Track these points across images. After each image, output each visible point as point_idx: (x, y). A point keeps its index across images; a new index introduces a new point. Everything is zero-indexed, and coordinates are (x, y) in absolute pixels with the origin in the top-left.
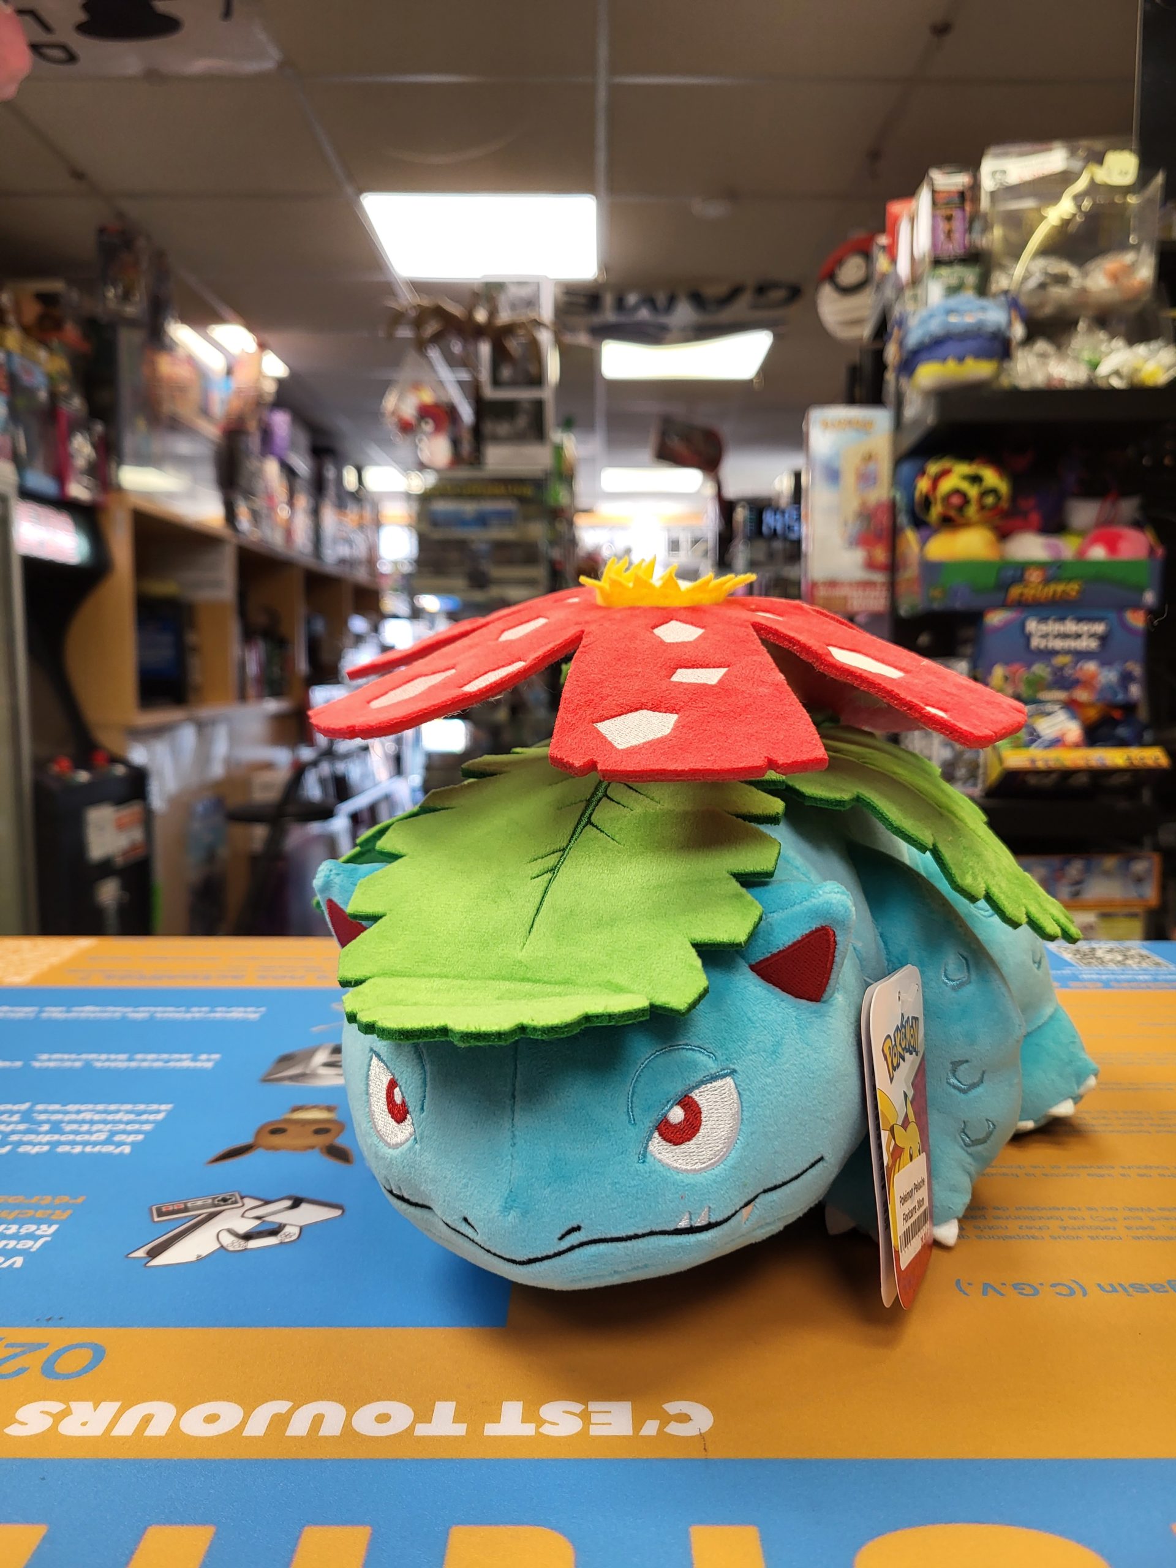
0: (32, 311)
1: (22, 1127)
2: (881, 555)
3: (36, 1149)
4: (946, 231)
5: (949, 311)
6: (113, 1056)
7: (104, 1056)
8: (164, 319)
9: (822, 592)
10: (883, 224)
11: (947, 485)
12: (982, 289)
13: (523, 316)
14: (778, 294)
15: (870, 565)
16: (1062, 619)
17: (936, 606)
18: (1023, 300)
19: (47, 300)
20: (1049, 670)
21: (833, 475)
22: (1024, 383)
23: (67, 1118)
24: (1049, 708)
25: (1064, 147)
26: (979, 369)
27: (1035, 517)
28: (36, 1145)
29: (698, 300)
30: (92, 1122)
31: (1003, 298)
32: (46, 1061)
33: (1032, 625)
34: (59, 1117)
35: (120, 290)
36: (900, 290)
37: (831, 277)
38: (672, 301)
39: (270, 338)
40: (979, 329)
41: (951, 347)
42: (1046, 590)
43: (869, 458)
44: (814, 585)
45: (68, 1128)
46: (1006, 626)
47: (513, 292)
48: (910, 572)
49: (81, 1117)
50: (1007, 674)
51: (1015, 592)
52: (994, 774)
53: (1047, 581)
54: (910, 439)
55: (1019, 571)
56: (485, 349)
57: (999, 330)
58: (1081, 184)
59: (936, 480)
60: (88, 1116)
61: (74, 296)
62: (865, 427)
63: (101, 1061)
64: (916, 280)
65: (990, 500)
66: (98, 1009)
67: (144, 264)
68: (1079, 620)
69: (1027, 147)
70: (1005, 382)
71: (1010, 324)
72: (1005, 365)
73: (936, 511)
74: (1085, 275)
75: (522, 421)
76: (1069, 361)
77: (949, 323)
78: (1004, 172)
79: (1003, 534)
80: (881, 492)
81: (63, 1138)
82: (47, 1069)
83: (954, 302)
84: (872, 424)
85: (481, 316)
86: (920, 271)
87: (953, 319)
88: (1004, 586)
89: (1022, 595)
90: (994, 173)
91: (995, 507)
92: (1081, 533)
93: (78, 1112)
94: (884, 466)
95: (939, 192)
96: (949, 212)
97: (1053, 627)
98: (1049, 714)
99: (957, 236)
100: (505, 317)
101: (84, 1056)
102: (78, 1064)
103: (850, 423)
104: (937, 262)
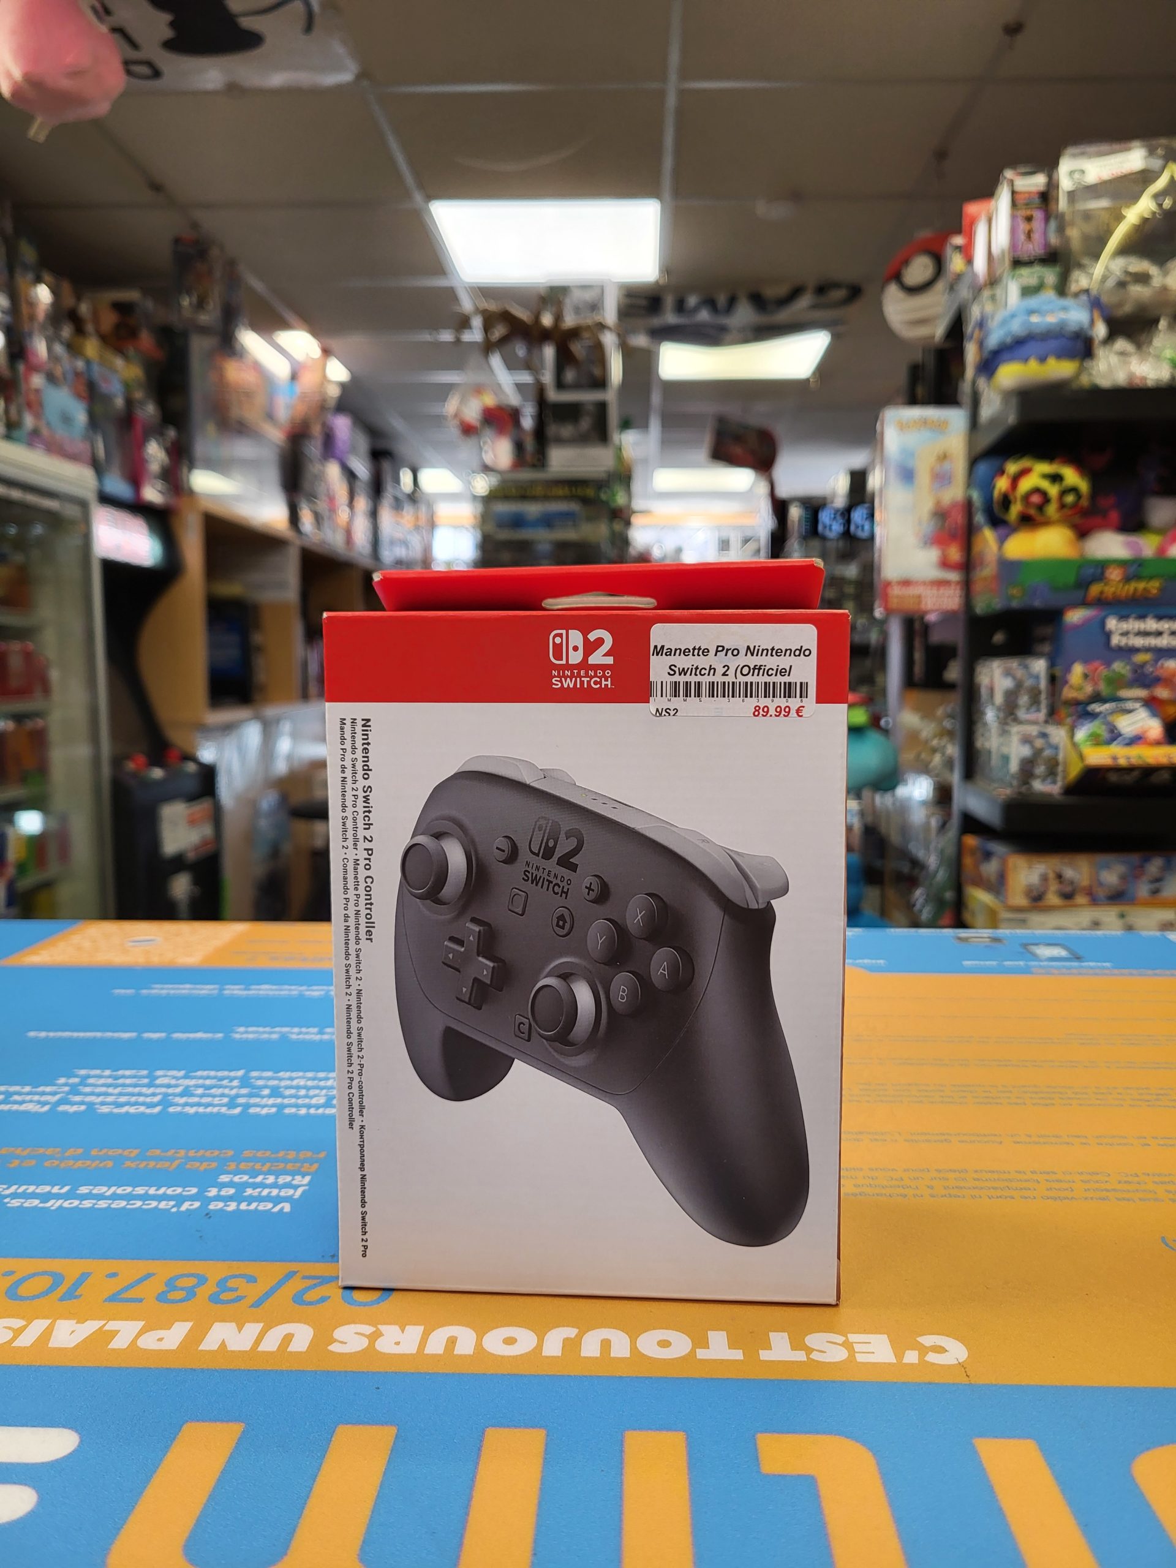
0: (109, 320)
1: (244, 1091)
2: (955, 554)
3: (265, 1111)
4: (1027, 232)
5: (1031, 312)
6: (304, 1030)
7: (296, 1030)
8: (237, 326)
9: (896, 591)
10: (959, 225)
11: (1026, 484)
12: (1062, 289)
13: (588, 320)
14: (839, 294)
15: (945, 564)
16: (1142, 617)
17: (1015, 604)
18: (1105, 299)
19: (123, 309)
20: (1128, 668)
21: (908, 475)
22: (1105, 383)
23: (283, 1083)
24: (1129, 705)
25: (1143, 146)
26: (1060, 369)
27: (1114, 516)
28: (265, 1106)
29: (758, 301)
30: (308, 1088)
31: (1084, 298)
32: (242, 1033)
33: (1112, 623)
34: (275, 1082)
35: (195, 300)
36: (977, 291)
37: (897, 277)
38: (732, 302)
39: (334, 343)
40: (1061, 328)
41: (1031, 347)
42: (1126, 587)
43: (944, 457)
44: (888, 584)
45: (288, 1092)
46: (1086, 622)
47: (577, 296)
48: (987, 571)
49: (295, 1083)
50: (1086, 671)
51: (1095, 590)
52: (1074, 771)
53: (1127, 579)
54: (986, 440)
55: (1099, 569)
56: (549, 352)
57: (1082, 329)
58: (1161, 183)
59: (1015, 480)
60: (302, 1083)
61: (149, 304)
62: (940, 427)
63: (295, 1033)
64: (993, 281)
65: (1070, 499)
66: (274, 987)
67: (218, 274)
68: (1160, 618)
69: (1105, 147)
70: (1085, 380)
71: (1092, 323)
72: (1087, 363)
73: (1016, 509)
74: (1166, 274)
75: (585, 424)
76: (1150, 359)
77: (1031, 323)
78: (1083, 172)
79: (1082, 533)
80: (955, 492)
81: (286, 1101)
82: (247, 1041)
83: (1033, 302)
84: (947, 423)
85: (547, 320)
86: (998, 273)
87: (1035, 319)
88: (1083, 584)
89: (1102, 593)
90: (1071, 173)
91: (1075, 506)
92: (1159, 531)
93: (291, 1079)
94: (959, 466)
95: (1020, 193)
96: (1029, 213)
97: (1133, 625)
98: (1130, 711)
99: (1037, 236)
100: (570, 321)
101: (277, 1029)
102: (275, 1036)
103: (925, 422)
104: (1017, 263)
